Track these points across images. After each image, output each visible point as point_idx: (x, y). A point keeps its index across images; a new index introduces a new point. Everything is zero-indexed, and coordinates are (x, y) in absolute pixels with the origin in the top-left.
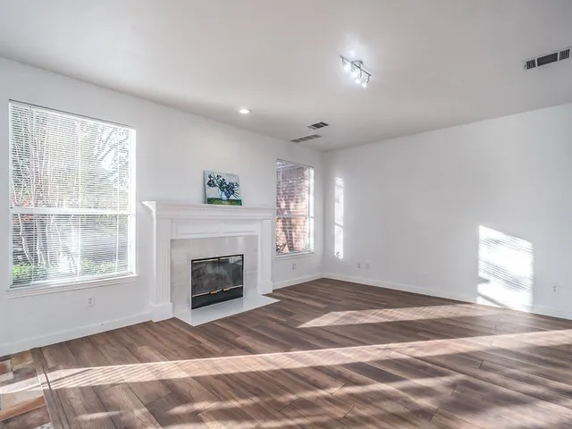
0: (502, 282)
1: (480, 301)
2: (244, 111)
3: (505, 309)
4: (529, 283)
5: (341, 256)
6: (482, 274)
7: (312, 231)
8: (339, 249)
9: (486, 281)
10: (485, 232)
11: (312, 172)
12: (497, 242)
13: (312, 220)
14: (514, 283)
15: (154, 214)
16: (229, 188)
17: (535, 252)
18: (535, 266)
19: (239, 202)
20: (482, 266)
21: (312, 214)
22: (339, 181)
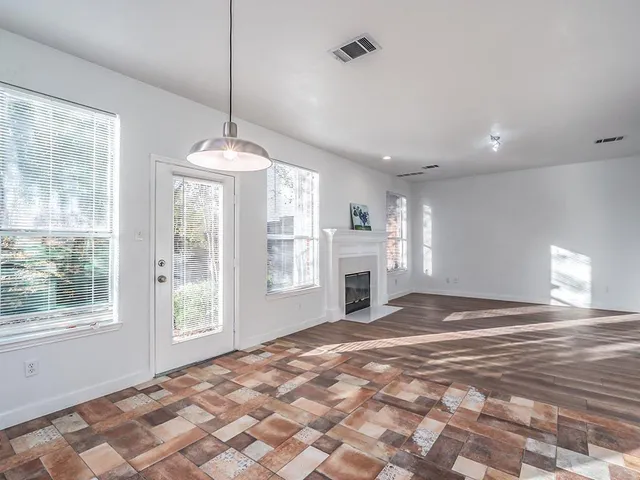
0: (568, 287)
1: (553, 303)
2: (387, 158)
3: (573, 307)
4: (588, 286)
5: (430, 273)
6: (554, 282)
7: (405, 252)
8: (428, 267)
9: (557, 287)
10: (555, 250)
11: (404, 200)
12: (564, 257)
13: (405, 242)
14: (578, 287)
15: (331, 239)
16: (364, 217)
17: (592, 264)
18: (593, 273)
19: (369, 228)
20: (554, 276)
21: (404, 237)
22: (427, 208)
